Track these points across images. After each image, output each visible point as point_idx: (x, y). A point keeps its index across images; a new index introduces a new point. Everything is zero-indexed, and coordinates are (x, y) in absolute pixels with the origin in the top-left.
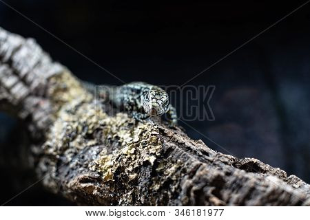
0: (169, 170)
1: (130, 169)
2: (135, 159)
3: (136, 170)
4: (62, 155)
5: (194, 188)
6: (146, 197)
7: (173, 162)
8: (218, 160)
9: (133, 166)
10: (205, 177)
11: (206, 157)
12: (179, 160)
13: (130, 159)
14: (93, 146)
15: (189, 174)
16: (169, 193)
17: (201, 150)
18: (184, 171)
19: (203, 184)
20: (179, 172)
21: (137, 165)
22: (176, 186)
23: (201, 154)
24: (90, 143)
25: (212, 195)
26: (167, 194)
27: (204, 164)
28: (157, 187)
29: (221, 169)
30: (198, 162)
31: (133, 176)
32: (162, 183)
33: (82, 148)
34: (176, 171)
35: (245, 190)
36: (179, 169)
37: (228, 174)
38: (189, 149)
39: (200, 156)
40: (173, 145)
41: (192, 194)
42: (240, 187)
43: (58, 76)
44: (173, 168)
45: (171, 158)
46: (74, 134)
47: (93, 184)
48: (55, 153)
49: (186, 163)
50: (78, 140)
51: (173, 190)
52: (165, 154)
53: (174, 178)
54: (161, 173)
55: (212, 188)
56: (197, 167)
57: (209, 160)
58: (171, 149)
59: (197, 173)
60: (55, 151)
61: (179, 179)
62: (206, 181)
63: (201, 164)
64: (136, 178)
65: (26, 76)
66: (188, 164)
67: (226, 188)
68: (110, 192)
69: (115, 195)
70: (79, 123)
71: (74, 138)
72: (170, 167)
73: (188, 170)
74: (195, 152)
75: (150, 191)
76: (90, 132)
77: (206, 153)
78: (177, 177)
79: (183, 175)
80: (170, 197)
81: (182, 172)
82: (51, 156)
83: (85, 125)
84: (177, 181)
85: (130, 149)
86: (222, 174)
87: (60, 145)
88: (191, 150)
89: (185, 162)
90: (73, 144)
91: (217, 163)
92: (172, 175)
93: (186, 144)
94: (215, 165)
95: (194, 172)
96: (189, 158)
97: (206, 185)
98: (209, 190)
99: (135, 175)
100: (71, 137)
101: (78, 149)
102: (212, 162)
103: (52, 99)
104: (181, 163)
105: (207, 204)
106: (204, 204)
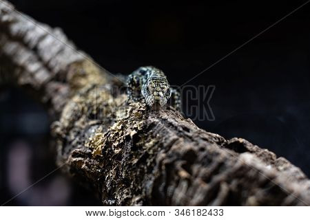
0: (147, 144)
1: (116, 144)
2: (122, 134)
3: (121, 146)
4: (68, 134)
5: (166, 161)
6: (126, 173)
7: (153, 137)
8: (197, 136)
9: (119, 141)
10: (178, 151)
11: (186, 133)
12: (158, 135)
13: (117, 134)
14: (94, 125)
15: (165, 148)
16: (145, 168)
17: (182, 127)
18: (161, 146)
19: (175, 157)
20: (156, 147)
21: (122, 141)
22: (152, 160)
23: (181, 129)
24: (92, 122)
25: (181, 169)
26: (143, 169)
27: (181, 139)
28: (135, 161)
29: (197, 144)
30: (176, 137)
31: (117, 151)
32: (141, 156)
33: (84, 127)
34: (154, 146)
35: (214, 165)
36: (156, 143)
37: (202, 149)
38: (171, 124)
39: (180, 131)
40: (157, 120)
41: (163, 167)
42: (210, 161)
43: (79, 63)
44: (151, 143)
45: (152, 133)
46: (79, 114)
47: (82, 159)
48: (61, 132)
49: (164, 138)
50: (82, 120)
51: (148, 164)
52: (147, 130)
53: (151, 152)
54: (141, 147)
55: (183, 162)
56: (174, 141)
57: (188, 136)
58: (153, 125)
59: (174, 147)
60: (62, 130)
61: (155, 153)
62: (178, 154)
63: (177, 139)
64: (121, 152)
65: (49, 62)
66: (166, 139)
67: (198, 163)
68: (99, 168)
69: (103, 171)
70: (86, 105)
71: (79, 118)
72: (149, 141)
73: (165, 145)
74: (176, 128)
75: (130, 165)
77: (187, 129)
78: (154, 151)
79: (159, 149)
80: (146, 171)
81: (159, 147)
83: (90, 106)
84: (153, 155)
85: (119, 125)
86: (196, 148)
87: (66, 124)
88: (173, 125)
89: (163, 136)
90: (78, 124)
91: (196, 139)
92: (150, 149)
93: (169, 120)
94: (193, 141)
95: (170, 146)
96: (168, 133)
97: (177, 160)
98: (179, 164)
99: (120, 150)
101: (81, 129)
102: (191, 138)
103: (71, 84)
104: (159, 138)
105: (176, 178)
106: (173, 178)
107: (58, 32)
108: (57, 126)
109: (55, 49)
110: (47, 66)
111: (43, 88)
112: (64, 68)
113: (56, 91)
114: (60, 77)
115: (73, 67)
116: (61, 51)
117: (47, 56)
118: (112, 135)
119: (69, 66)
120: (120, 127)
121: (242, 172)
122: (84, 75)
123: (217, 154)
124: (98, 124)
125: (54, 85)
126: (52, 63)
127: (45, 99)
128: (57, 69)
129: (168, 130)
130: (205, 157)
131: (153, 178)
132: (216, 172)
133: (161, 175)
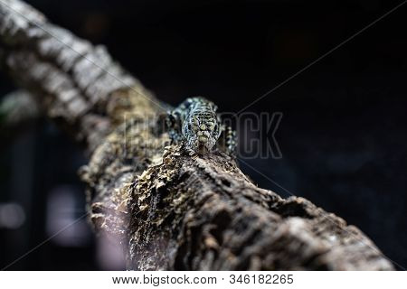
0: (175, 201)
1: (142, 198)
3: (147, 201)
6: (151, 236)
7: (183, 192)
8: (239, 193)
9: (146, 194)
10: (208, 211)
11: (225, 188)
12: (190, 189)
13: (145, 186)
14: (126, 172)
15: (196, 207)
17: (222, 179)
18: (191, 203)
20: (186, 204)
21: (149, 195)
22: (178, 222)
23: (220, 182)
24: (125, 169)
25: (209, 235)
26: (169, 232)
27: (216, 196)
28: (160, 222)
29: (236, 203)
30: (210, 192)
31: (142, 208)
32: (166, 216)
33: (115, 174)
34: (182, 203)
35: (248, 233)
36: (185, 200)
37: (240, 210)
38: (208, 175)
39: (218, 185)
40: (192, 169)
41: (189, 232)
42: (245, 227)
43: (124, 91)
44: (180, 199)
45: (183, 186)
46: (112, 157)
48: (90, 180)
49: (196, 193)
50: (114, 165)
51: (174, 227)
52: (178, 181)
53: (179, 211)
54: (168, 204)
55: (213, 226)
56: (207, 198)
57: (226, 192)
58: (187, 175)
59: (206, 206)
60: (91, 177)
61: (184, 212)
62: (208, 216)
63: (212, 195)
64: (146, 210)
66: (198, 195)
67: (232, 228)
70: (122, 145)
72: (177, 197)
73: (196, 202)
74: (213, 180)
77: (227, 183)
78: (183, 210)
79: (189, 207)
81: (188, 204)
84: (181, 215)
86: (231, 209)
87: (96, 170)
88: (210, 177)
89: (195, 191)
90: (109, 170)
91: (236, 196)
92: (177, 207)
93: (206, 169)
94: (232, 198)
95: (201, 204)
96: (201, 186)
97: (206, 223)
99: (146, 206)
100: (108, 160)
101: (112, 176)
102: (230, 194)
103: (112, 118)
104: (191, 193)
105: (202, 247)
106: (199, 247)
107: (101, 51)
108: (85, 172)
109: (95, 73)
110: (84, 94)
111: (77, 123)
112: (104, 97)
113: (93, 126)
114: (99, 109)
115: (115, 96)
116: (102, 75)
117: (84, 82)
118: (138, 187)
119: (110, 95)
120: (149, 177)
121: (281, 244)
122: (129, 107)
123: (255, 218)
124: (131, 171)
125: (91, 119)
126: (90, 91)
127: (80, 136)
128: (95, 98)
129: (203, 183)
130: (240, 221)
131: (177, 246)
132: (250, 242)
133: (186, 242)
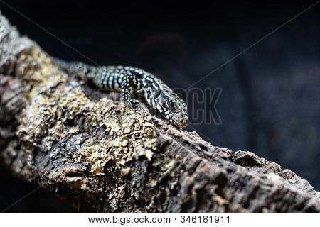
0: (167, 166)
1: (123, 162)
2: (128, 152)
3: (128, 164)
4: (40, 142)
5: (197, 186)
6: (140, 193)
7: (171, 157)
8: (217, 155)
9: (125, 159)
10: (206, 174)
11: (205, 152)
12: (177, 156)
13: (122, 151)
14: (75, 134)
15: (189, 170)
16: (167, 190)
17: (200, 145)
18: (183, 167)
19: (205, 182)
20: (178, 168)
21: (130, 159)
22: (175, 183)
23: (199, 148)
24: (72, 130)
25: (215, 194)
26: (164, 191)
27: (205, 160)
28: (154, 183)
29: (221, 166)
30: (198, 158)
31: (126, 171)
32: (160, 179)
34: (175, 167)
36: (177, 164)
37: (230, 171)
38: (186, 142)
39: (198, 151)
40: (169, 138)
41: (194, 193)
42: (243, 185)
44: (172, 163)
45: (169, 153)
46: (53, 119)
47: (80, 178)
48: (31, 141)
49: (185, 159)
50: (58, 126)
51: (172, 187)
52: (161, 148)
53: (173, 174)
54: (158, 168)
55: (215, 187)
56: (198, 163)
57: (208, 155)
58: (167, 143)
59: (198, 170)
60: (32, 138)
61: (178, 175)
62: (207, 178)
63: (201, 160)
64: (130, 173)
66: (187, 160)
67: (229, 186)
68: (99, 186)
69: (104, 189)
71: (53, 125)
72: (168, 162)
73: (188, 167)
74: (193, 146)
75: (146, 188)
76: (71, 118)
77: (204, 148)
78: (176, 173)
79: (182, 171)
80: (168, 194)
81: (181, 168)
82: (27, 143)
84: (176, 177)
85: (122, 141)
86: (224, 171)
88: (189, 144)
89: (184, 157)
91: (216, 158)
92: (171, 171)
93: (183, 137)
94: (214, 160)
95: (194, 169)
96: (188, 153)
98: (212, 189)
99: (128, 169)
100: (49, 123)
101: (59, 137)
102: (211, 157)
104: (180, 159)
105: (210, 203)
106: (206, 203)
115: (23, 57)
118: (116, 153)
120: (125, 142)
129: (189, 151)
131: (181, 202)
132: (252, 196)
133: (191, 199)
